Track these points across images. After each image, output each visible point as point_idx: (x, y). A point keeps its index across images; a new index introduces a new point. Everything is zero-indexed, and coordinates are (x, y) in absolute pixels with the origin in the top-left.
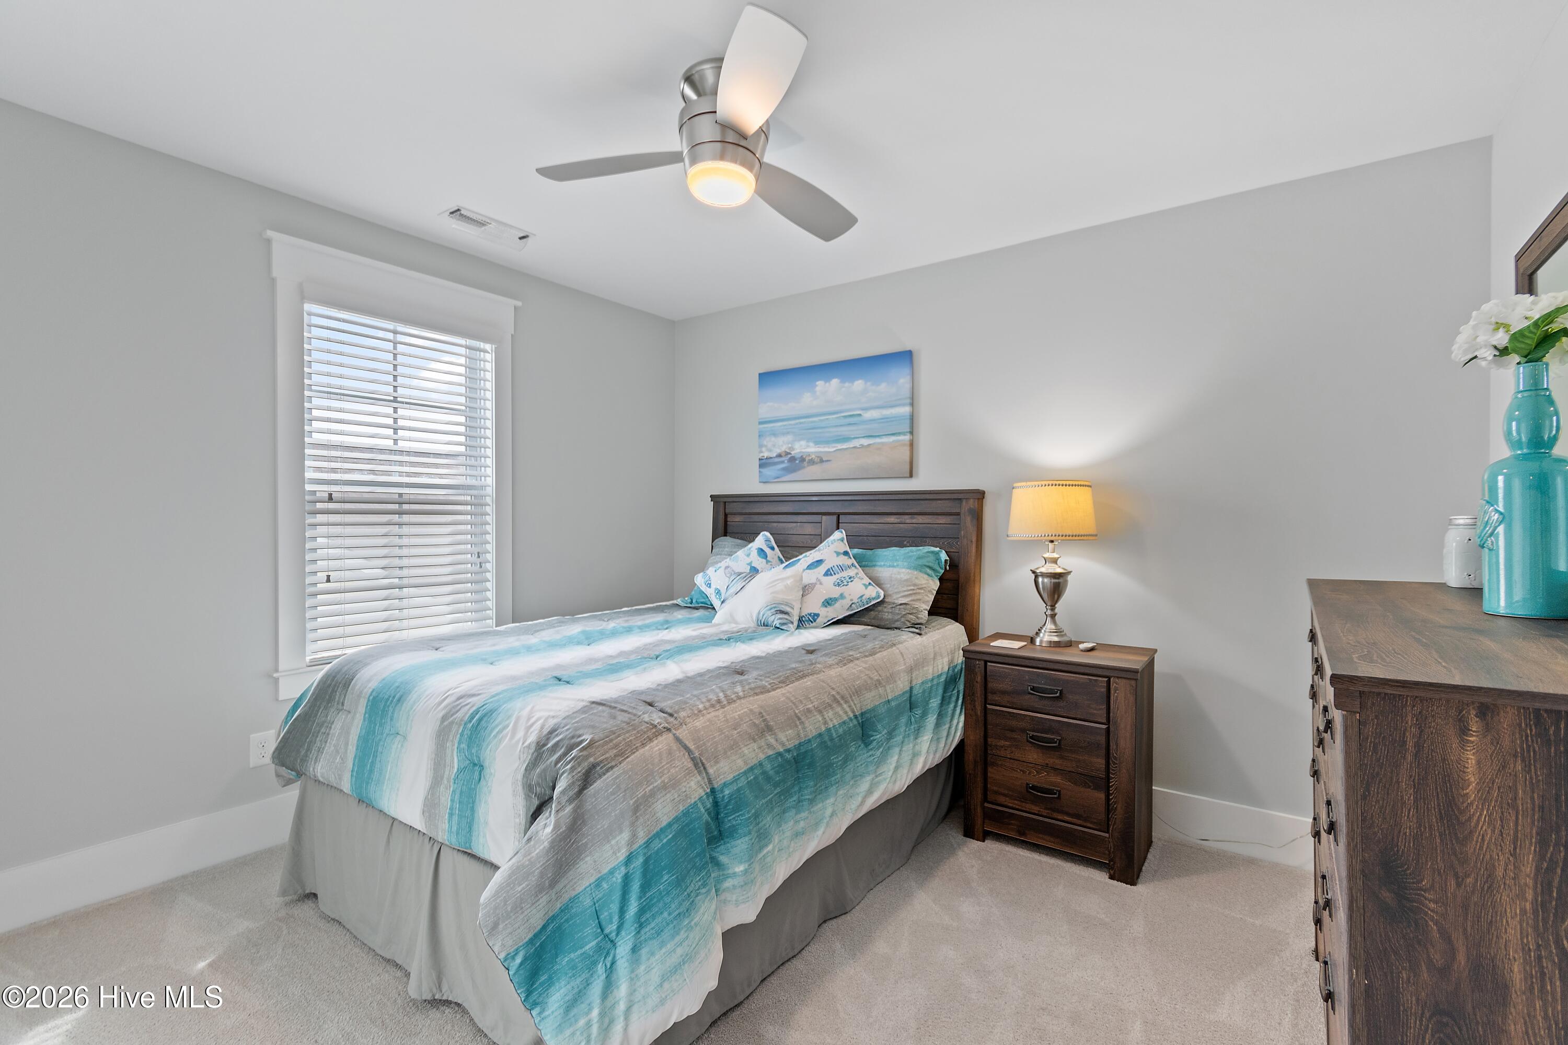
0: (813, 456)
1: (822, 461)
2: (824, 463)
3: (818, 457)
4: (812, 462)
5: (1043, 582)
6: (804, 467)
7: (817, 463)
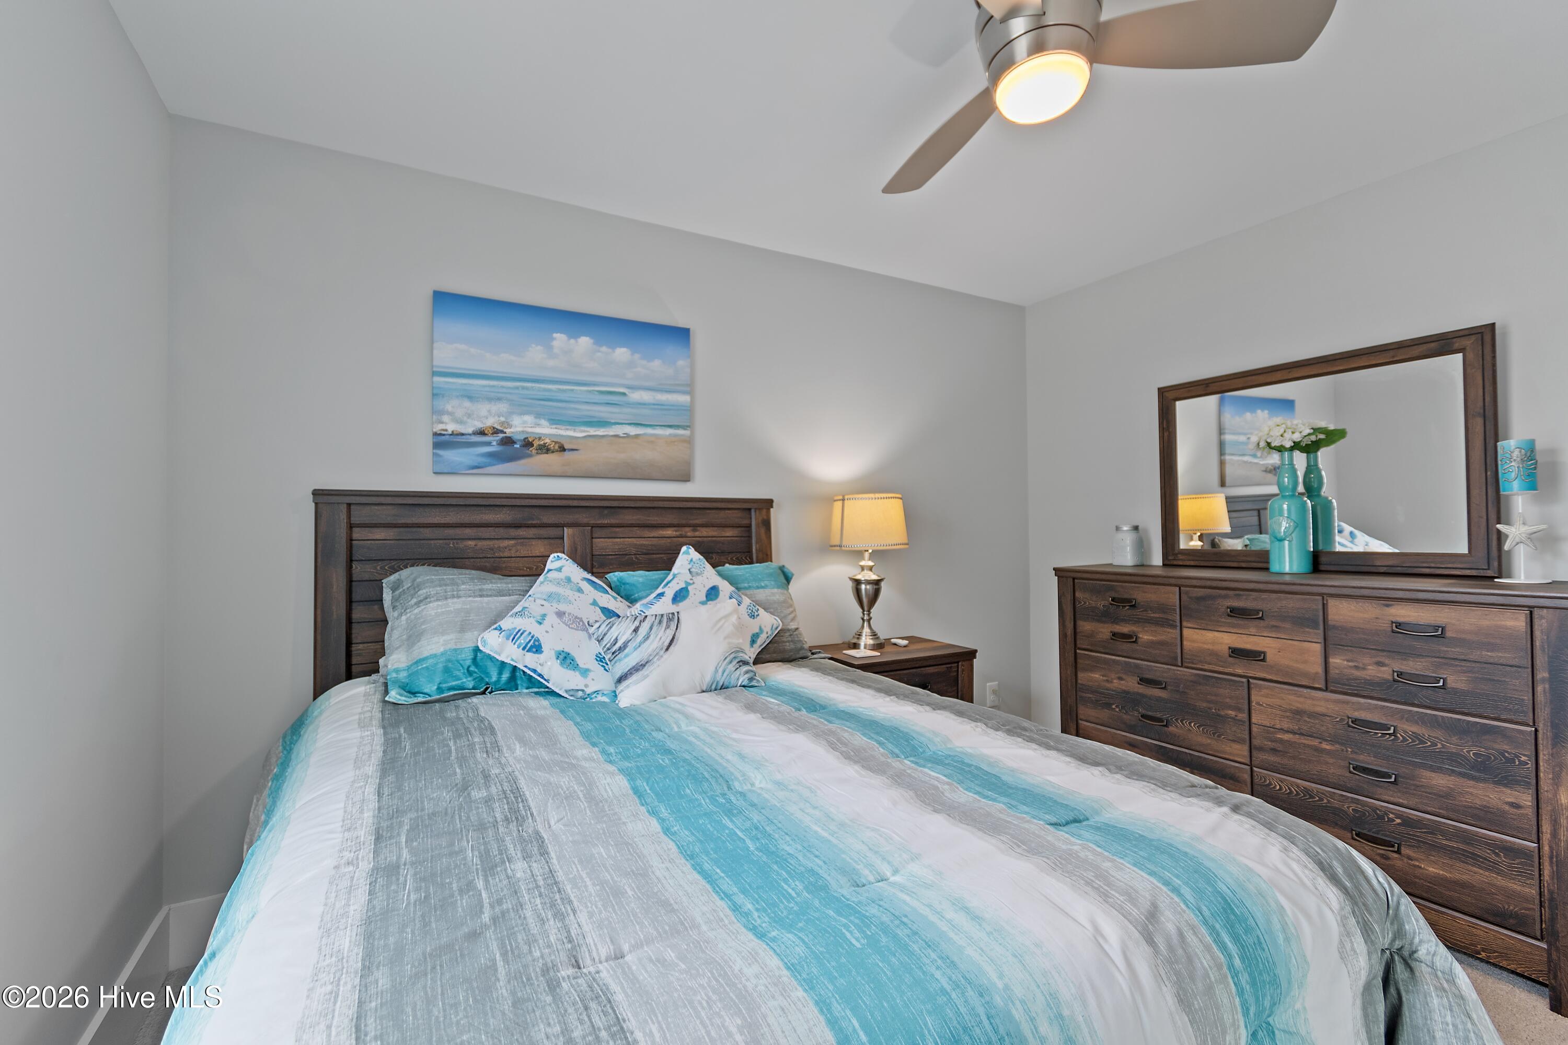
0: (547, 441)
1: (562, 449)
2: (566, 453)
3: (556, 443)
4: (545, 449)
5: (866, 589)
6: (530, 456)
7: (553, 452)
